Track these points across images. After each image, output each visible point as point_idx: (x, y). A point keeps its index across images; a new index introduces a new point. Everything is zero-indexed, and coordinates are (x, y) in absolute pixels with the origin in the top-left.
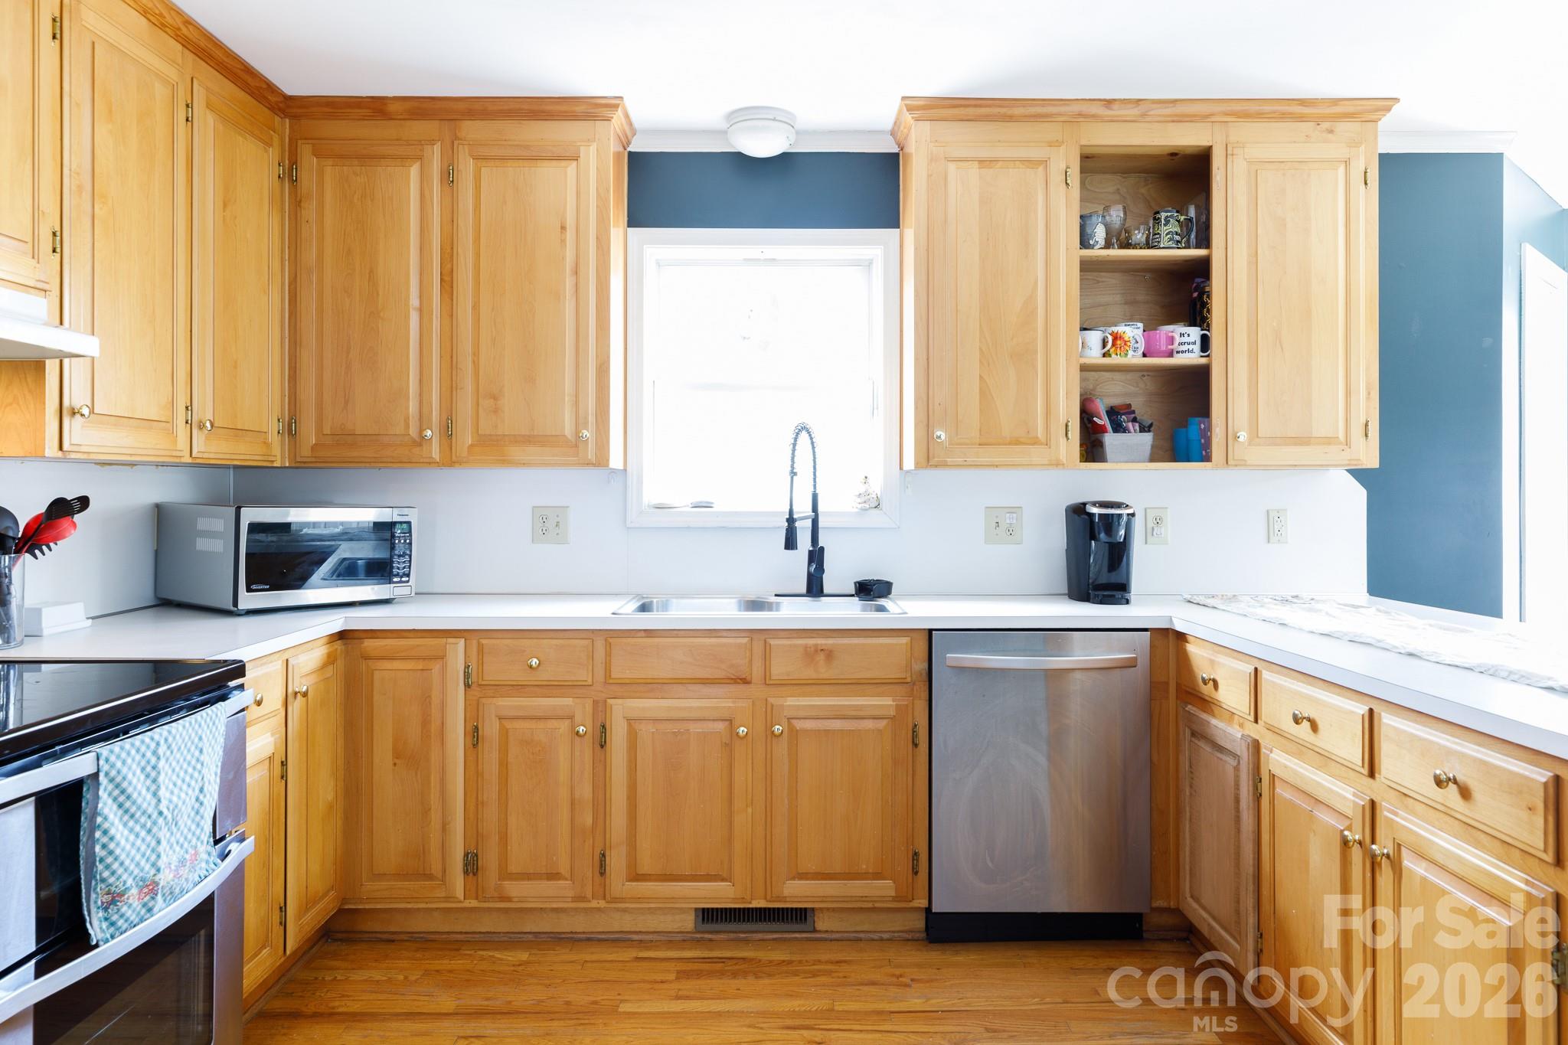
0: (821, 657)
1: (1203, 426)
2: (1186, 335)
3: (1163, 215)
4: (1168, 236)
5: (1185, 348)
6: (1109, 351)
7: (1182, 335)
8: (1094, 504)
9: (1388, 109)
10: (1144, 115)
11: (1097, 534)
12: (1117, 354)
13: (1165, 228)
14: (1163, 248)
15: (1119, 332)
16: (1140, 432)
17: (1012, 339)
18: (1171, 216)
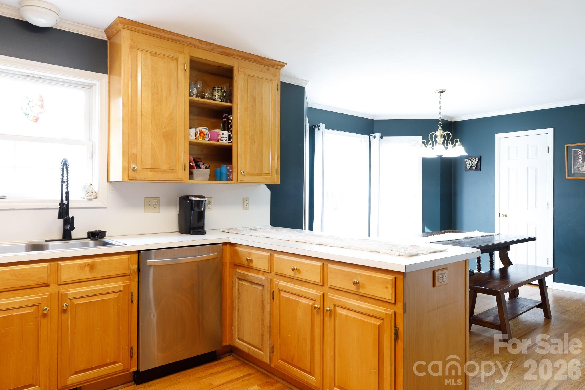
0: (87, 269)
1: (228, 168)
2: (224, 134)
3: (217, 88)
4: (219, 97)
5: (222, 139)
6: (198, 137)
7: (223, 134)
8: (193, 196)
9: (283, 66)
10: (212, 49)
11: (194, 208)
12: (201, 139)
13: (217, 93)
14: (217, 101)
15: (202, 130)
16: (206, 169)
17: (164, 129)
18: (220, 89)
